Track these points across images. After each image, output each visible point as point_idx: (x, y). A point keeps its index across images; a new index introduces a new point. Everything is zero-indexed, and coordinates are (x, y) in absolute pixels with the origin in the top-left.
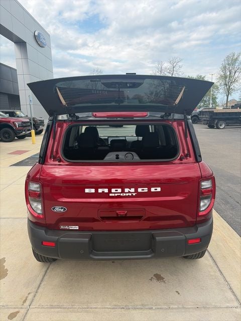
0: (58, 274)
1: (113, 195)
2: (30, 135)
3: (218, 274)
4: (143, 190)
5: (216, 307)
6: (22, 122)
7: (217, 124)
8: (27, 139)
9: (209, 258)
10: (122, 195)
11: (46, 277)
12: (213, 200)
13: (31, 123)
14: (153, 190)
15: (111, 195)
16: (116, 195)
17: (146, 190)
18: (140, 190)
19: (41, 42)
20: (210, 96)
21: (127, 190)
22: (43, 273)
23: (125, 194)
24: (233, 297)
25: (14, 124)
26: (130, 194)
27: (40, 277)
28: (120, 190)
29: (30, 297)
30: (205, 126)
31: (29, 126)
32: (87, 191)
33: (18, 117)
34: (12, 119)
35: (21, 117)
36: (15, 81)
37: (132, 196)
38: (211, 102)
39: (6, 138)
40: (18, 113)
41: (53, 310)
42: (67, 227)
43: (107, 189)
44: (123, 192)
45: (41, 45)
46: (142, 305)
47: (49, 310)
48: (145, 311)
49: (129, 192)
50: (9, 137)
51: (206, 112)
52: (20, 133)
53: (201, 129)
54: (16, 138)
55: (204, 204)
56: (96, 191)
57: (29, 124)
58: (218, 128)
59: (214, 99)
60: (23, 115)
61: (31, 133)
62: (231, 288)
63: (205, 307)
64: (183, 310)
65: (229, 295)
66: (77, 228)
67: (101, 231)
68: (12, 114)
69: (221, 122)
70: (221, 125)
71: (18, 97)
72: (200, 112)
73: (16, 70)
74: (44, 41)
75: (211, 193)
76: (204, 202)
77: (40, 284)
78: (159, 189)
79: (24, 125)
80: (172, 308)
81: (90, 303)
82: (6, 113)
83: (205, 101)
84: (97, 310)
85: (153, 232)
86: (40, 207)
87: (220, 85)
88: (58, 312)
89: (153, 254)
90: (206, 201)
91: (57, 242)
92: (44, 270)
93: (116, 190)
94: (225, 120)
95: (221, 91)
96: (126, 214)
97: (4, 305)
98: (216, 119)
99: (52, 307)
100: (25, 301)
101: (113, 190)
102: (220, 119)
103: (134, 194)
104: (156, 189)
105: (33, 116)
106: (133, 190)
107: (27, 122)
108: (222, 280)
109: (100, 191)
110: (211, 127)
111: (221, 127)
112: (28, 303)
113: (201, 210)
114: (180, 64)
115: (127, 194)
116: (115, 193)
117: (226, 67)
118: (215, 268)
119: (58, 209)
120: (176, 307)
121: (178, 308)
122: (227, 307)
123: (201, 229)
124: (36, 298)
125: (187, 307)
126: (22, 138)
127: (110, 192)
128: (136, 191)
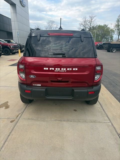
0: (31, 108)
1: (56, 71)
2: (18, 52)
3: (102, 110)
4: (70, 69)
5: (99, 122)
6: (14, 45)
7: (112, 50)
8: (16, 54)
9: (99, 105)
10: (60, 71)
11: (26, 109)
12: (101, 76)
13: (18, 46)
14: (74, 69)
15: (55, 71)
16: (57, 71)
17: (71, 69)
18: (68, 69)
19: (23, 4)
20: (109, 36)
21: (62, 69)
22: (25, 107)
23: (61, 71)
24: (108, 119)
25: (10, 46)
26: (64, 71)
27: (24, 108)
28: (59, 69)
29: (20, 115)
30: (106, 51)
31: (17, 48)
32: (45, 69)
33: (12, 43)
34: (9, 44)
35: (14, 43)
36: (10, 25)
37: (65, 72)
38: (110, 39)
39: (6, 53)
40: (12, 41)
41: (29, 120)
42: (36, 85)
43: (54, 68)
44: (61, 70)
45: (23, 6)
46: (68, 120)
47: (28, 120)
48: (69, 122)
49: (63, 70)
50: (8, 53)
51: (106, 43)
52: (13, 51)
53: (103, 52)
54: (11, 54)
55: (97, 77)
56: (49, 69)
57: (17, 47)
58: (112, 52)
59: (112, 37)
60: (14, 42)
61: (18, 51)
62: (107, 116)
63: (95, 122)
64: (85, 122)
65: (106, 118)
66: (40, 85)
67: (50, 87)
68: (9, 42)
69: (114, 49)
70: (114, 51)
71: (12, 33)
72: (104, 43)
73: (10, 19)
74: (25, 4)
75: (101, 72)
76: (97, 76)
77: (24, 111)
78: (77, 69)
79: (15, 47)
80: (80, 122)
81: (45, 118)
82: (6, 41)
83: (107, 38)
84: (48, 121)
85: (73, 88)
86: (24, 76)
87: (116, 30)
88: (31, 121)
89: (73, 97)
90: (98, 76)
91: (31, 91)
92: (25, 106)
93: (57, 69)
94: (116, 48)
95: (116, 33)
96: (62, 80)
97: (9, 117)
98: (112, 47)
99: (29, 119)
100: (17, 117)
101: (56, 69)
102: (113, 47)
103: (65, 71)
104: (75, 69)
105: (19, 43)
106: (65, 69)
107: (16, 46)
108: (104, 113)
109: (50, 69)
110: (109, 51)
111: (114, 52)
112: (19, 117)
113: (95, 80)
114: (95, 18)
115: (62, 71)
116: (57, 70)
117: (119, 20)
118: (101, 108)
119: (32, 76)
120: (82, 121)
121: (83, 122)
122: (105, 122)
123: (95, 88)
124: (22, 116)
125: (87, 121)
126: (14, 54)
127: (55, 69)
128: (66, 70)
